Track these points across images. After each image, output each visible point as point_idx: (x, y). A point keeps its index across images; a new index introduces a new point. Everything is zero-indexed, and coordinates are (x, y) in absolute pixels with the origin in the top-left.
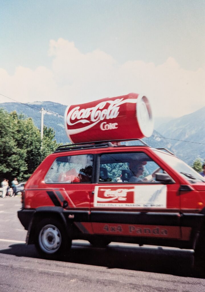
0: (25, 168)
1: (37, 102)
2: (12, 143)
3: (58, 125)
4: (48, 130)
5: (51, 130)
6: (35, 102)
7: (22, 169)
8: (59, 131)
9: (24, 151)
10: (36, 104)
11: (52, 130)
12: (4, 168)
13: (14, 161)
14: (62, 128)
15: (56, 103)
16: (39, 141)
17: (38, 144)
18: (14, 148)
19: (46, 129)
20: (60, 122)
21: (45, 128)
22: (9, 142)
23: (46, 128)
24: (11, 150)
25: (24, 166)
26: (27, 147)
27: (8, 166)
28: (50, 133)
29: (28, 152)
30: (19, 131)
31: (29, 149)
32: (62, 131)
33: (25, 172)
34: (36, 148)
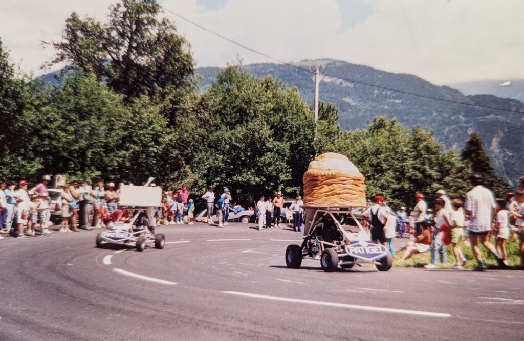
0: (287, 176)
1: (306, 60)
2: (266, 131)
3: (342, 100)
4: (325, 107)
5: (330, 107)
6: (302, 61)
7: (283, 177)
8: (344, 111)
9: (285, 146)
10: (305, 64)
11: (332, 108)
12: (251, 176)
13: (269, 165)
14: (349, 105)
15: (339, 62)
16: (311, 127)
17: (308, 132)
18: (268, 141)
19: (322, 106)
20: (345, 95)
21: (321, 104)
22: (260, 130)
23: (323, 104)
24: (263, 144)
25: (286, 173)
26: (290, 138)
27: (259, 173)
28: (330, 114)
29: (292, 148)
30: (276, 111)
31: (294, 142)
32: (350, 110)
33: (288, 183)
34: (306, 138)
